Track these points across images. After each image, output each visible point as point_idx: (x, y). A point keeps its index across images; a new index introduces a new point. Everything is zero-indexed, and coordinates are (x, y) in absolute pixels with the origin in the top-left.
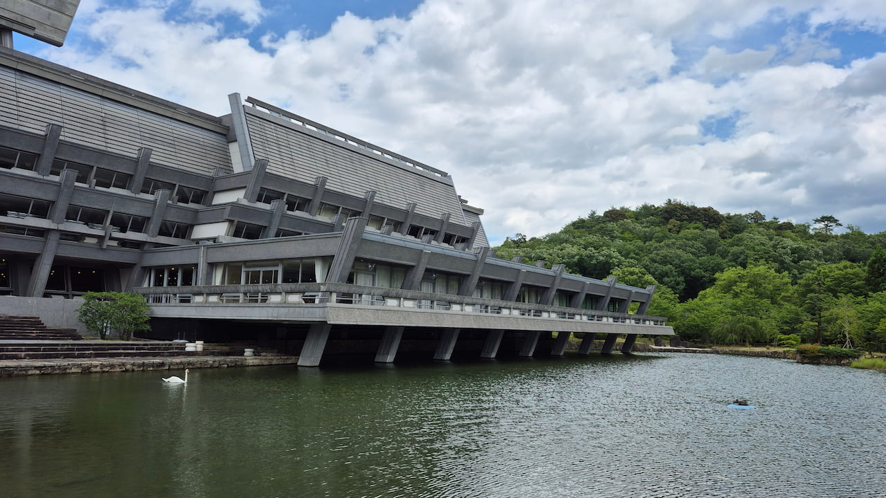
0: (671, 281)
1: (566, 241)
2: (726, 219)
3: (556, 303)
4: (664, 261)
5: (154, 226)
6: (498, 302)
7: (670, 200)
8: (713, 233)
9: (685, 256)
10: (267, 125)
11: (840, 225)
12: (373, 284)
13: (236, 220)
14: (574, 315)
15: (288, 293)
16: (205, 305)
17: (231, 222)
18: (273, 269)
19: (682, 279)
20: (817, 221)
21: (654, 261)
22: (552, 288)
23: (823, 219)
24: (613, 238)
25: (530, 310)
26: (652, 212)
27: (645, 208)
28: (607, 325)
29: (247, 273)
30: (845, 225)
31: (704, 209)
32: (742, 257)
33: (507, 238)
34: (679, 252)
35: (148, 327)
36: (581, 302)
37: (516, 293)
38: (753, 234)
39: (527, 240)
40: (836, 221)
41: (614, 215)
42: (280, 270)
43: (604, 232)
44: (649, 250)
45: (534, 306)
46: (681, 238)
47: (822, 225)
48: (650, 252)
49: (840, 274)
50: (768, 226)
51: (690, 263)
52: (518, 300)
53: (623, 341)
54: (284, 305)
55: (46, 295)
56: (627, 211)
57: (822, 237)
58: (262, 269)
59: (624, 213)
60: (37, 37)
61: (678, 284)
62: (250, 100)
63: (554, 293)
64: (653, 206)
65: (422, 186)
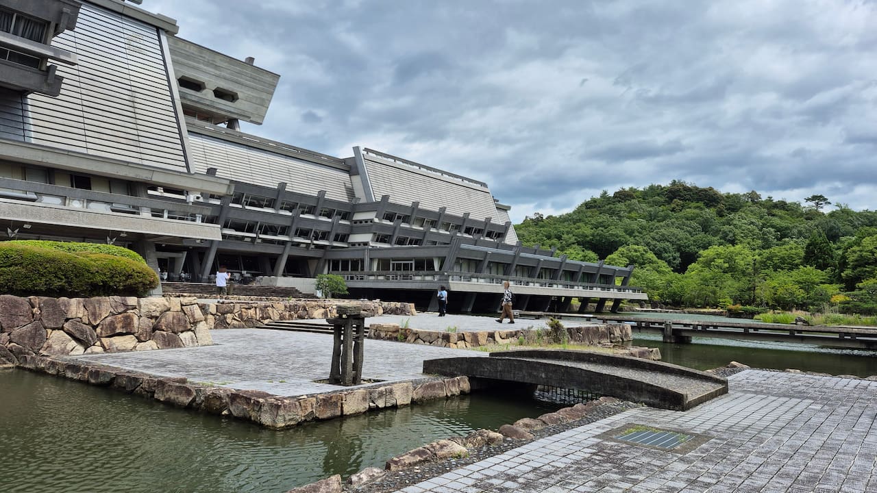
0: (669, 257)
1: (580, 220)
2: (725, 199)
3: (563, 278)
4: (664, 239)
5: (332, 237)
6: (526, 279)
7: (675, 181)
8: (710, 213)
9: (681, 234)
10: (376, 165)
11: (830, 203)
12: (461, 270)
13: (378, 232)
14: (573, 286)
15: (425, 275)
16: (378, 281)
17: (375, 233)
18: (409, 262)
19: (678, 254)
20: (808, 200)
21: (654, 239)
22: (560, 270)
23: (814, 198)
24: (620, 218)
25: (545, 284)
26: (658, 191)
27: (652, 188)
28: (597, 293)
29: (393, 264)
30: (834, 203)
31: (705, 190)
32: (731, 235)
33: (526, 217)
34: (676, 231)
35: (347, 293)
36: (580, 277)
37: (538, 273)
38: (745, 213)
39: (544, 218)
40: (825, 199)
41: (622, 196)
42: (413, 262)
43: (612, 213)
44: (652, 229)
45: (548, 280)
46: (681, 217)
47: (812, 203)
48: (651, 230)
49: (786, 254)
50: (762, 205)
51: (685, 241)
52: (538, 277)
53: (611, 304)
54: (423, 281)
55: (284, 276)
56: (634, 191)
57: (810, 216)
58: (402, 262)
59: (632, 193)
60: (252, 122)
61: (674, 259)
62: (366, 149)
63: (561, 272)
64: (660, 186)
65: (469, 196)
